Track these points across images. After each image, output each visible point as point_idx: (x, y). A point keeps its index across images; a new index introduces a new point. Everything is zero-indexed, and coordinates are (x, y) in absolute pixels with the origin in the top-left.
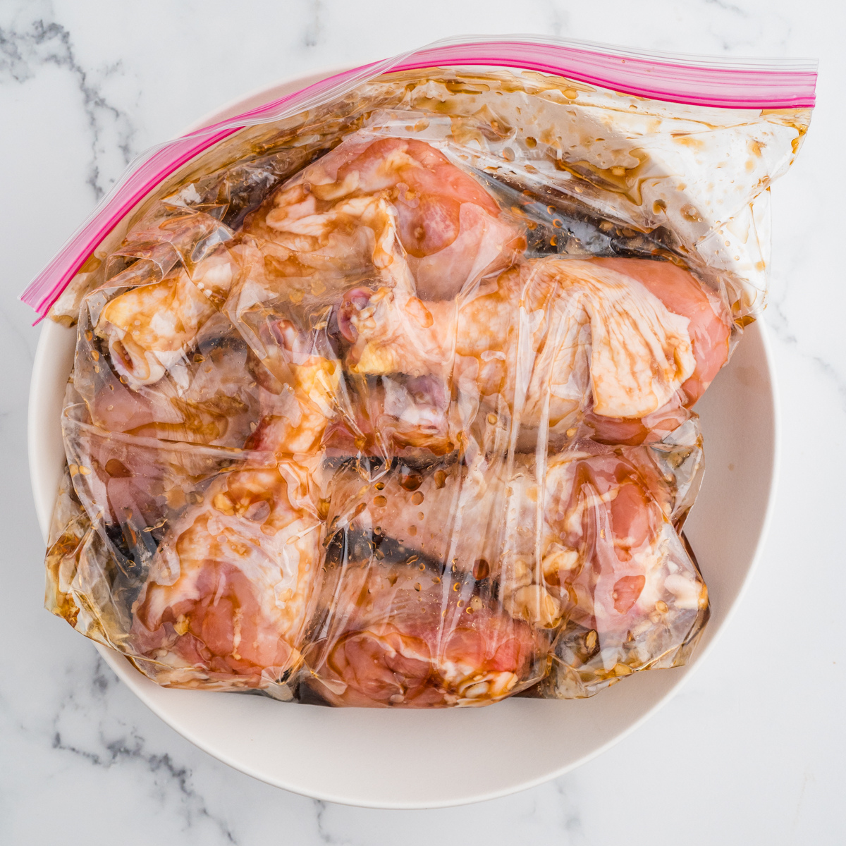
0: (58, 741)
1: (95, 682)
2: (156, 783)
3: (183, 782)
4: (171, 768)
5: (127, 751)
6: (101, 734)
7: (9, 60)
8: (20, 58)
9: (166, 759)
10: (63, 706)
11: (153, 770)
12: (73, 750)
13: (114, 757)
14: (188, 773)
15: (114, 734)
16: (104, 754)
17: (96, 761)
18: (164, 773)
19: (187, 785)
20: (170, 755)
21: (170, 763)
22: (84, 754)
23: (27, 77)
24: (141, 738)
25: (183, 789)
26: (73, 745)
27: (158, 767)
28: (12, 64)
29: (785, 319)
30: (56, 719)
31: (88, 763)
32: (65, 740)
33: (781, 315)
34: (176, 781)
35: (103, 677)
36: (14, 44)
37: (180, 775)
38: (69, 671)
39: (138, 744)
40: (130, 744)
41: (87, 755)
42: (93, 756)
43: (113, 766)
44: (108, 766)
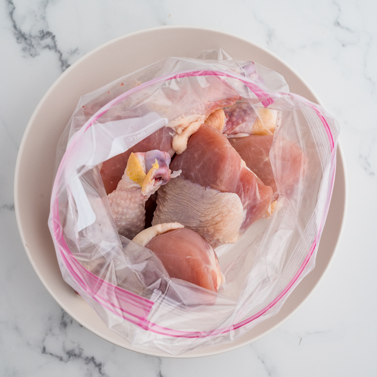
0: (44, 350)
1: (61, 324)
2: (88, 370)
3: (100, 369)
4: (95, 363)
5: (75, 355)
6: (64, 347)
7: (28, 47)
8: (33, 47)
9: (93, 359)
10: (47, 334)
11: (87, 364)
12: (51, 354)
13: (69, 357)
14: (103, 365)
15: (70, 347)
16: (65, 356)
17: (61, 359)
18: (92, 365)
19: (102, 370)
20: (95, 357)
21: (95, 360)
22: (56, 356)
23: (36, 55)
24: (82, 349)
25: (100, 372)
26: (51, 352)
27: (89, 362)
28: (30, 49)
29: (369, 165)
30: (44, 340)
31: (57, 360)
32: (48, 350)
33: (368, 163)
34: (97, 369)
35: (65, 321)
36: (30, 40)
37: (99, 366)
38: (50, 318)
39: (80, 352)
40: (77, 352)
41: (57, 357)
42: (60, 357)
43: (69, 362)
44: (66, 362)
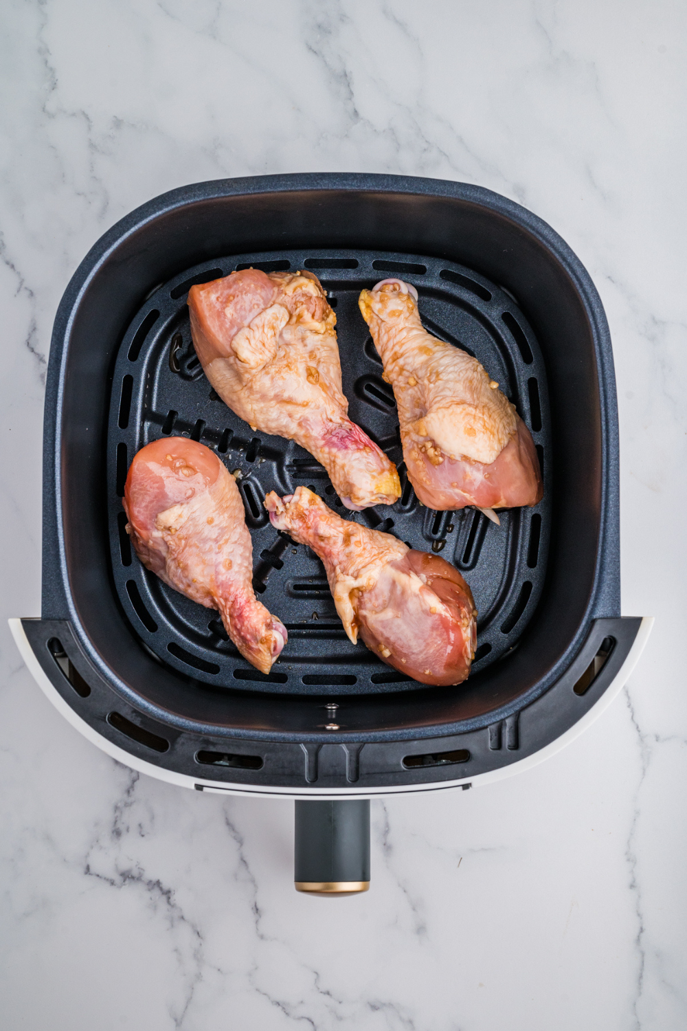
0: (88, 869)
1: (113, 832)
2: (151, 899)
3: (169, 898)
4: (161, 889)
5: (133, 878)
6: (116, 865)
9: (158, 883)
10: (92, 847)
11: (149, 890)
12: (98, 876)
13: (124, 881)
14: (173, 892)
15: (125, 866)
16: (118, 879)
17: (112, 883)
18: (156, 892)
19: (172, 900)
20: (161, 881)
21: (161, 885)
22: (105, 878)
24: (142, 869)
25: (169, 902)
26: (98, 873)
27: (153, 888)
30: (87, 855)
31: (107, 884)
32: (92, 870)
34: (164, 898)
35: (118, 828)
37: (167, 893)
38: (96, 824)
39: (140, 873)
40: (135, 873)
41: (106, 879)
42: (111, 880)
43: (124, 887)
44: (120, 887)
